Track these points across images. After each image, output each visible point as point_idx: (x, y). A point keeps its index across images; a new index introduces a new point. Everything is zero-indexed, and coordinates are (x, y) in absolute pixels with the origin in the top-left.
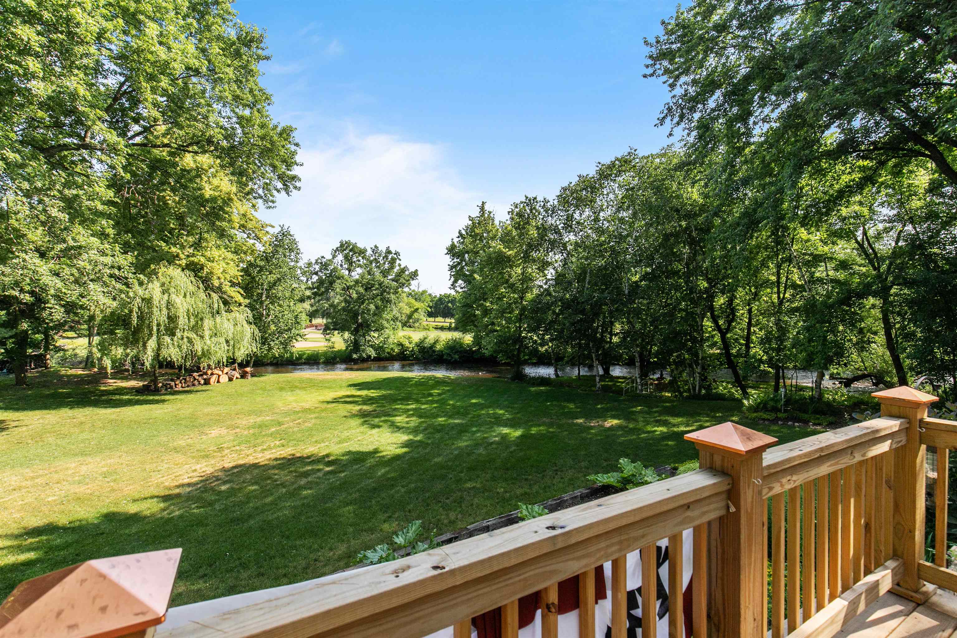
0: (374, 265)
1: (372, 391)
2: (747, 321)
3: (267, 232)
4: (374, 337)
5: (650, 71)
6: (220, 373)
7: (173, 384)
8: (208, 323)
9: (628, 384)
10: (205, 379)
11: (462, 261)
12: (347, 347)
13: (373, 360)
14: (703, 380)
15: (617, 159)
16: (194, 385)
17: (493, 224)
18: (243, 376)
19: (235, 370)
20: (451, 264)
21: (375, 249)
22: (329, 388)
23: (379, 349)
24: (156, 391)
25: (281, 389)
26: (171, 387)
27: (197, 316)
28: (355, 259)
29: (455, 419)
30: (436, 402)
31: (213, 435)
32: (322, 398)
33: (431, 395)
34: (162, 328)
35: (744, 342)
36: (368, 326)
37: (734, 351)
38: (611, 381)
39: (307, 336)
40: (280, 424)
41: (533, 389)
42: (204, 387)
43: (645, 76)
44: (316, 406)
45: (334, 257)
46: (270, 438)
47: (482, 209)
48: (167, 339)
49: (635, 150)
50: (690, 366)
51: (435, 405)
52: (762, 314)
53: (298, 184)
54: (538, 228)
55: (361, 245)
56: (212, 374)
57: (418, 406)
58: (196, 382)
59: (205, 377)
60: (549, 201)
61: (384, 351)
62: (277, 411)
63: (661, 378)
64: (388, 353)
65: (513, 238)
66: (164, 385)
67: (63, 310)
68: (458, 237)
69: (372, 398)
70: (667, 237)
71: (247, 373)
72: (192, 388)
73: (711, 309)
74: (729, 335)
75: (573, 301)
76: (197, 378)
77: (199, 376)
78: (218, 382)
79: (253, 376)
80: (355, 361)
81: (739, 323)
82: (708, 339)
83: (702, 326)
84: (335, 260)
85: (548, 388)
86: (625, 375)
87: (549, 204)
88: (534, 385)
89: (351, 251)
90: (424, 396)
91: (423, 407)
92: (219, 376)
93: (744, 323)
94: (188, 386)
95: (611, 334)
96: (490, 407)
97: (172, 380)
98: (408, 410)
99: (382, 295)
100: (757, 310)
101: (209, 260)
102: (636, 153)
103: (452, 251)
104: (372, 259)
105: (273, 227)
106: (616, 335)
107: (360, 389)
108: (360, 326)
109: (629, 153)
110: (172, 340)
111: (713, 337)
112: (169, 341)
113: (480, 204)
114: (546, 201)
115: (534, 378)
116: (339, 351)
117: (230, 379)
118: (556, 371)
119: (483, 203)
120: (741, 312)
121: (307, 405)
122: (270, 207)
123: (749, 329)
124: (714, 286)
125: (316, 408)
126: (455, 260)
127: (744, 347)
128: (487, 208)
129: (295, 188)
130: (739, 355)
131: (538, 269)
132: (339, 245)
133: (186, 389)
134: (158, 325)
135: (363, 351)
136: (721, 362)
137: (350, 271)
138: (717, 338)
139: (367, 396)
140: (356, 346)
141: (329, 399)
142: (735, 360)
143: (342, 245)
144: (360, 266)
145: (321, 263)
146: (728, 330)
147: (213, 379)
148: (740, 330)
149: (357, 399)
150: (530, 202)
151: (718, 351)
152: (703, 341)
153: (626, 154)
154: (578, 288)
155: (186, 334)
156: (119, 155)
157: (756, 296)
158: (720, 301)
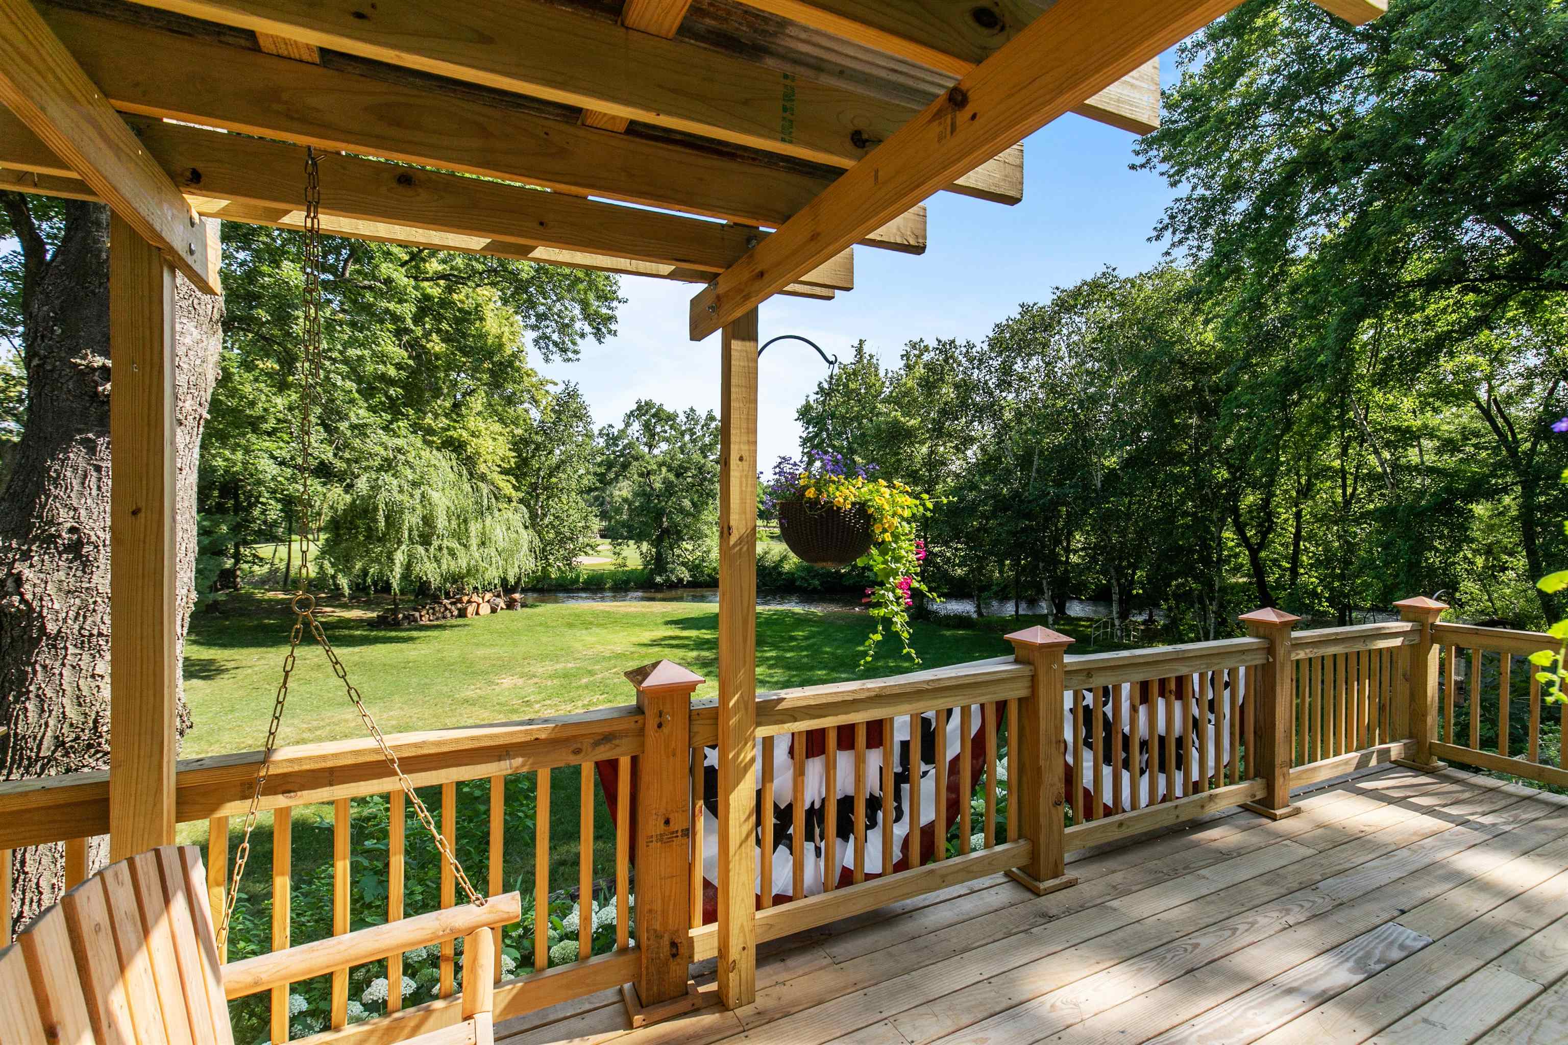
0: (687, 438)
1: (704, 631)
2: (1293, 531)
3: (547, 392)
4: (686, 550)
5: (1141, 159)
6: (480, 601)
7: (417, 614)
8: (474, 528)
9: (1097, 628)
10: (459, 610)
11: (821, 430)
12: (646, 566)
13: (685, 586)
14: (1220, 624)
15: (1085, 283)
16: (444, 617)
17: (876, 375)
18: (510, 605)
19: (499, 596)
20: (804, 435)
21: (691, 415)
22: (640, 625)
23: (694, 568)
24: (396, 625)
25: (571, 626)
26: (415, 620)
27: (459, 517)
28: (658, 429)
29: (841, 672)
30: (806, 648)
31: (505, 686)
32: (635, 639)
33: (793, 639)
34: (415, 533)
35: (1288, 566)
36: (678, 533)
37: (1271, 579)
38: (1068, 624)
39: (599, 548)
40: (591, 673)
41: (948, 633)
42: (460, 621)
43: (1133, 167)
44: (633, 649)
45: (628, 425)
46: (586, 691)
47: (859, 351)
48: (421, 549)
49: (1114, 270)
50: (1201, 601)
51: (805, 653)
52: (1318, 521)
53: (613, 327)
54: (957, 386)
55: (669, 408)
56: (469, 602)
57: (780, 653)
58: (448, 614)
59: (459, 606)
60: (974, 346)
61: (702, 572)
62: (579, 656)
63: (1150, 620)
64: (709, 575)
65: (915, 400)
66: (406, 617)
67: (279, 506)
68: (817, 393)
69: (707, 641)
70: (1162, 401)
71: (516, 601)
72: (442, 622)
73: (1235, 511)
74: (1263, 554)
75: (1013, 498)
76: (449, 607)
77: (451, 603)
78: (477, 613)
79: (524, 605)
80: (658, 588)
81: (1280, 534)
82: (1227, 561)
83: (1220, 538)
84: (629, 431)
85: (970, 632)
86: (1091, 615)
87: (974, 350)
88: (948, 627)
89: (653, 416)
90: (783, 639)
91: (788, 655)
92: (479, 605)
93: (1288, 535)
94: (437, 619)
95: (1068, 550)
96: (889, 657)
97: (415, 610)
98: (768, 659)
99: (701, 485)
100: (1311, 513)
101: (473, 434)
102: (1115, 273)
103: (805, 414)
104: (683, 428)
105: (556, 384)
106: (1075, 552)
107: (683, 629)
108: (666, 532)
109: (1104, 274)
110: (427, 550)
111: (1236, 556)
112: (423, 552)
113: (856, 344)
114: (970, 346)
115: (947, 617)
116: (632, 571)
117: (494, 610)
118: (978, 607)
119: (861, 342)
120: (1284, 516)
121: (619, 649)
122: (569, 360)
123: (1296, 545)
124: (1240, 478)
125: (632, 653)
126: (811, 429)
127: (1288, 573)
128: (867, 349)
129: (610, 332)
130: (1279, 586)
131: (956, 447)
132: (635, 407)
133: (435, 623)
134: (410, 530)
135: (672, 571)
136: (1249, 596)
137: (651, 447)
138: (1244, 559)
139: (698, 637)
140: (659, 563)
141: (646, 642)
142: (1272, 593)
143: (639, 408)
144: (667, 440)
145: (608, 435)
146: (1262, 546)
147: (471, 609)
148: (1282, 545)
149: (686, 642)
150: (946, 348)
151: (1245, 579)
152: (1221, 561)
153: (1099, 275)
154: (1021, 479)
155: (445, 543)
156: (406, 301)
157: (1306, 492)
158: (1250, 499)
